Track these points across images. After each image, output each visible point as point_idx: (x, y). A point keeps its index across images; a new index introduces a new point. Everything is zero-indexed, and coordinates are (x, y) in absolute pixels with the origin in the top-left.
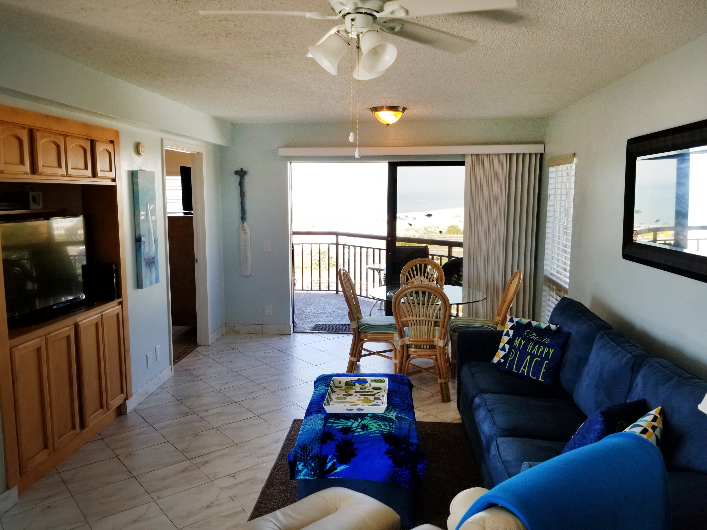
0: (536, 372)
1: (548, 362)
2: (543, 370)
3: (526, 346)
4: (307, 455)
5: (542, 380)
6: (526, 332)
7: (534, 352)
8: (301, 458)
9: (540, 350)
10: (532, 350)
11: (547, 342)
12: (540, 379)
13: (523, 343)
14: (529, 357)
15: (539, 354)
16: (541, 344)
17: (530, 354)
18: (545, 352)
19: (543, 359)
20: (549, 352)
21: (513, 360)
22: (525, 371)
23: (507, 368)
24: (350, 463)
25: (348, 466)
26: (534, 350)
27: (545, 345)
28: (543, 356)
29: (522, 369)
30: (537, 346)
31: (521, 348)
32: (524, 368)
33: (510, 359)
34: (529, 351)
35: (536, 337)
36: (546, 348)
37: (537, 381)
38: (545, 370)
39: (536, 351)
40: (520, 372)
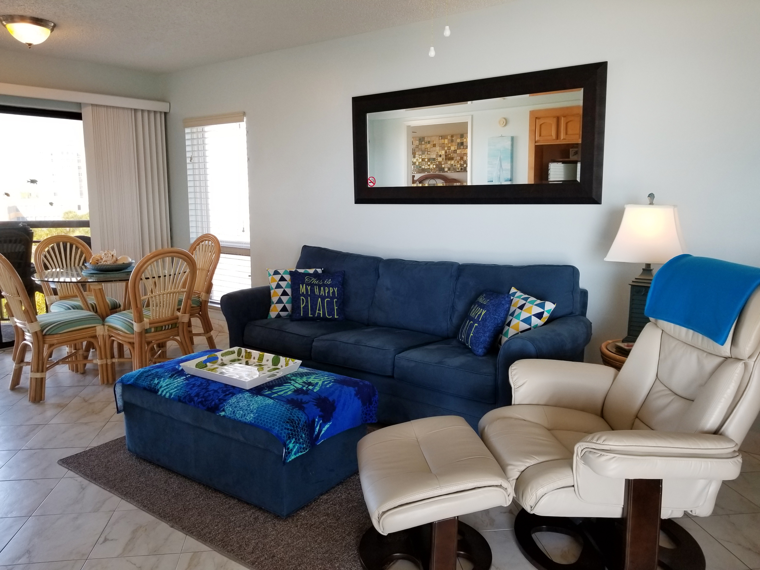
0: (331, 312)
1: (336, 300)
2: (335, 308)
3: (312, 290)
4: (297, 427)
5: (338, 317)
6: (306, 278)
7: (322, 294)
8: (292, 434)
9: (326, 292)
10: (320, 293)
11: (330, 283)
12: (336, 317)
13: (309, 289)
14: (320, 299)
15: (327, 295)
16: (325, 286)
17: (320, 296)
18: (331, 292)
19: (332, 298)
20: (334, 291)
21: (306, 306)
22: (320, 313)
23: (302, 315)
24: (333, 418)
25: (331, 423)
26: (321, 293)
27: (328, 286)
28: (331, 296)
29: (317, 312)
30: (322, 288)
31: (309, 294)
32: (319, 310)
33: (302, 306)
34: (318, 294)
35: (317, 280)
36: (331, 288)
37: (333, 320)
38: (337, 308)
39: (323, 293)
40: (316, 316)
